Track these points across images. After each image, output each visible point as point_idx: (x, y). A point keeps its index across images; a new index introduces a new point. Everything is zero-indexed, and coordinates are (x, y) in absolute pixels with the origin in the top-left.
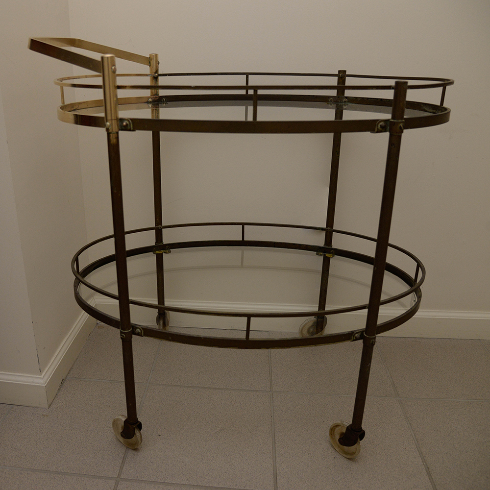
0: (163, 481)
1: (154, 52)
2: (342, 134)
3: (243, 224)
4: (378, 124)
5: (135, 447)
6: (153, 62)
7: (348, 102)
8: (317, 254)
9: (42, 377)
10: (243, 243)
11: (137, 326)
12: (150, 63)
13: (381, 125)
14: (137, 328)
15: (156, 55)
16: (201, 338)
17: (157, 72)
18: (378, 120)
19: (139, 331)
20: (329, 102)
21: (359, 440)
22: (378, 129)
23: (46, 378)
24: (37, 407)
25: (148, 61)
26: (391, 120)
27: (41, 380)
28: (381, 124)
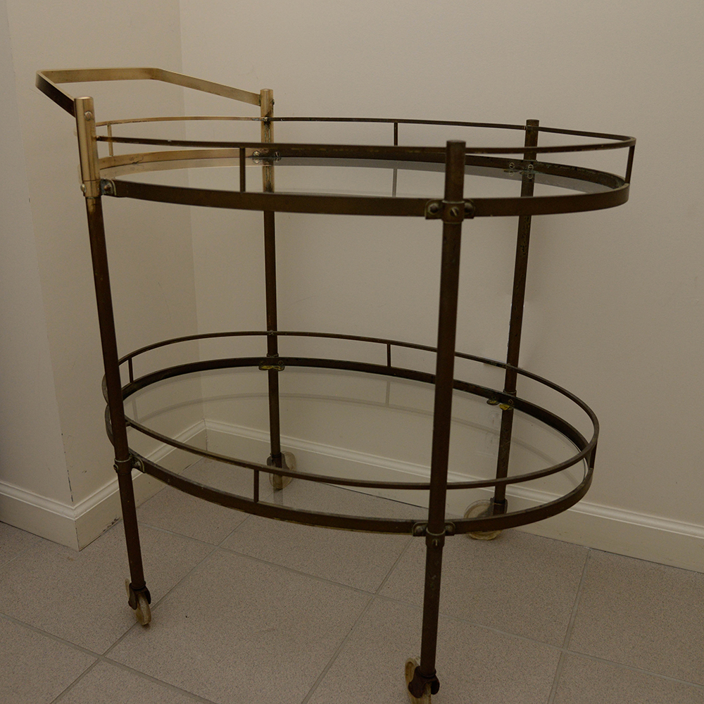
0: (151, 675)
1: (266, 87)
2: (533, 217)
3: (389, 343)
4: (427, 206)
5: (145, 624)
6: (265, 101)
7: (534, 169)
8: (488, 403)
9: (73, 508)
10: (388, 371)
11: (138, 458)
12: (260, 102)
13: (431, 208)
14: (138, 460)
15: (269, 91)
16: (201, 487)
17: (269, 114)
18: (428, 200)
19: (139, 464)
20: (509, 168)
21: (429, 691)
22: (428, 213)
23: (79, 510)
24: (67, 547)
25: (257, 99)
26: (444, 202)
27: (74, 512)
28: (431, 205)
